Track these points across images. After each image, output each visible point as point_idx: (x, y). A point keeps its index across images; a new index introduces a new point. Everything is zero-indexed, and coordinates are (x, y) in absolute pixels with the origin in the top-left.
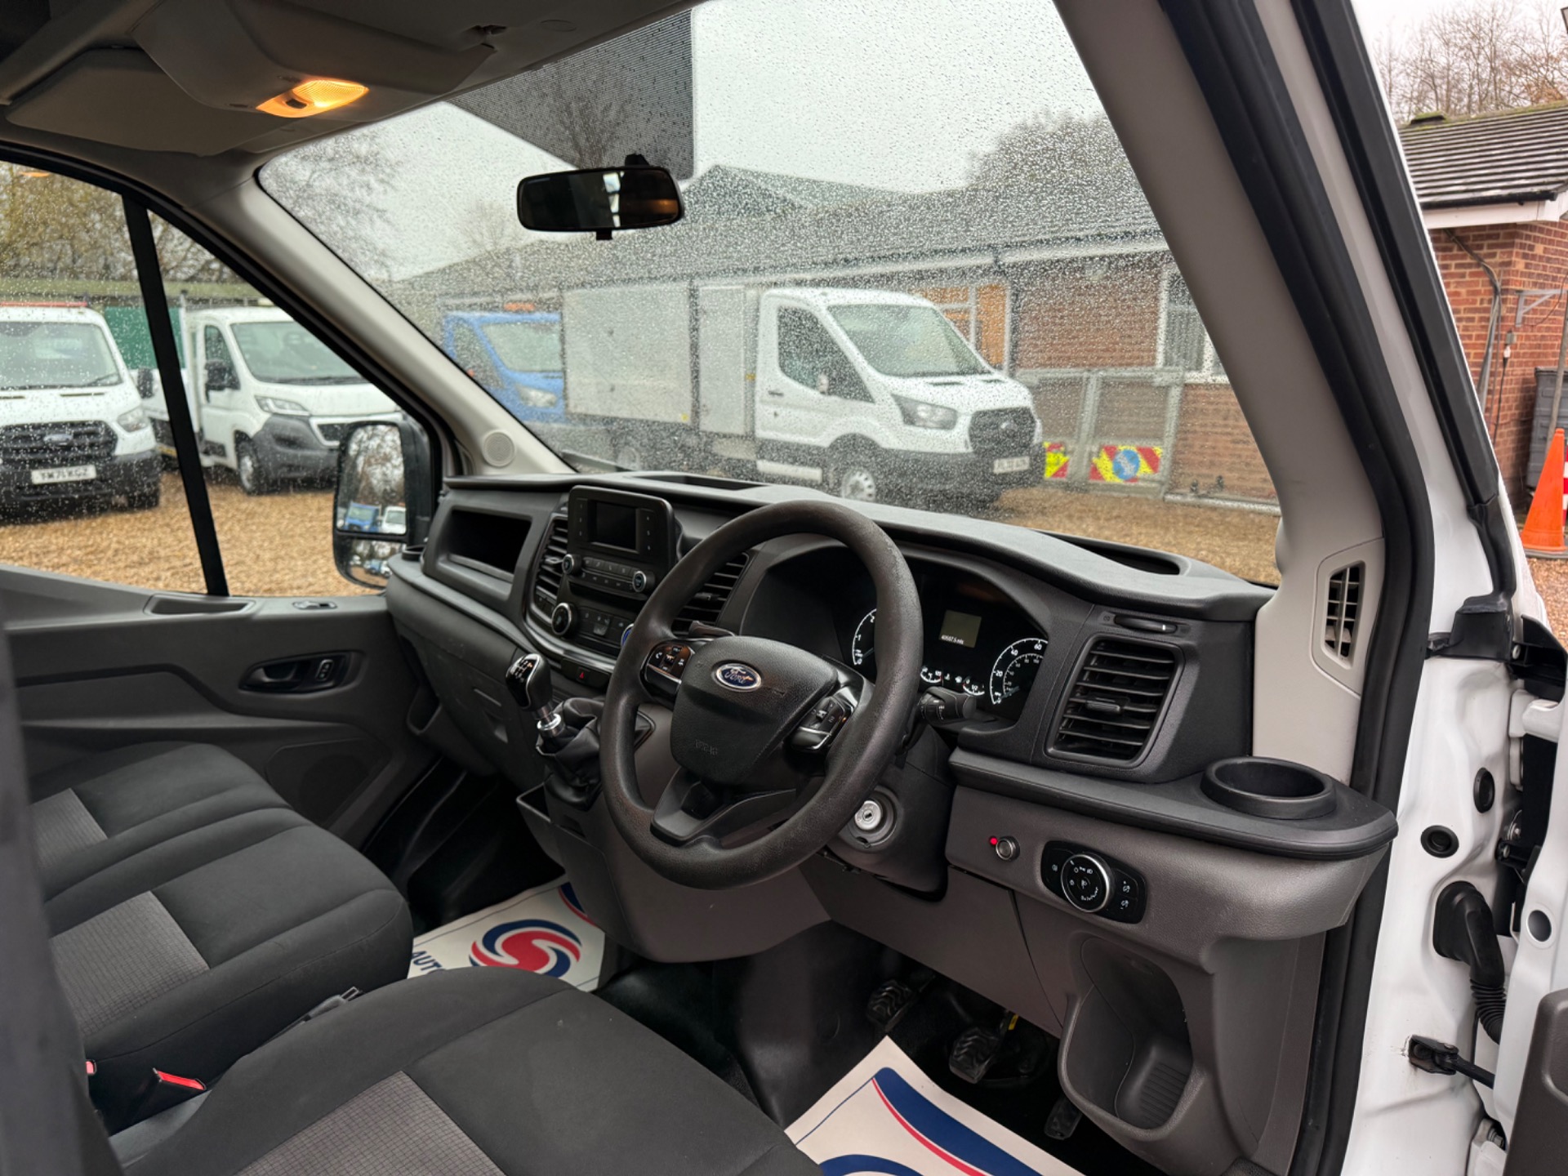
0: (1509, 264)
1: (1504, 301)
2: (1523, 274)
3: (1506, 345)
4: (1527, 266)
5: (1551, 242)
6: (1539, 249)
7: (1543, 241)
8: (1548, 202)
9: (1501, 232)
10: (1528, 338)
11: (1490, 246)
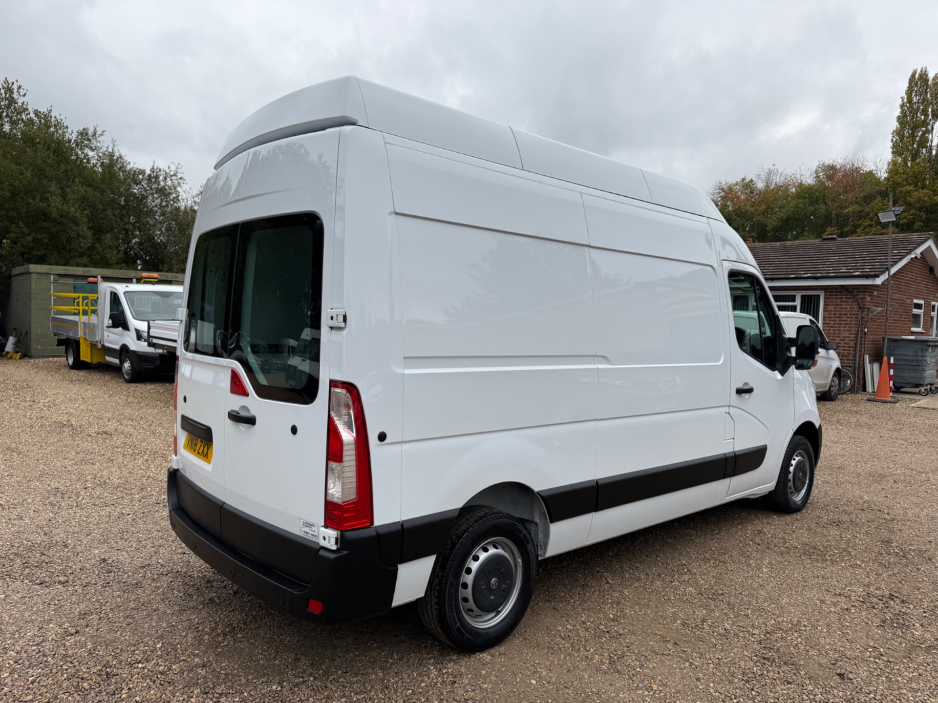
0: (864, 298)
1: (863, 311)
2: (870, 302)
3: (865, 328)
4: (871, 299)
5: (879, 291)
6: (875, 293)
7: (877, 290)
8: (877, 278)
9: (861, 287)
10: (873, 325)
11: (857, 292)
